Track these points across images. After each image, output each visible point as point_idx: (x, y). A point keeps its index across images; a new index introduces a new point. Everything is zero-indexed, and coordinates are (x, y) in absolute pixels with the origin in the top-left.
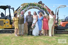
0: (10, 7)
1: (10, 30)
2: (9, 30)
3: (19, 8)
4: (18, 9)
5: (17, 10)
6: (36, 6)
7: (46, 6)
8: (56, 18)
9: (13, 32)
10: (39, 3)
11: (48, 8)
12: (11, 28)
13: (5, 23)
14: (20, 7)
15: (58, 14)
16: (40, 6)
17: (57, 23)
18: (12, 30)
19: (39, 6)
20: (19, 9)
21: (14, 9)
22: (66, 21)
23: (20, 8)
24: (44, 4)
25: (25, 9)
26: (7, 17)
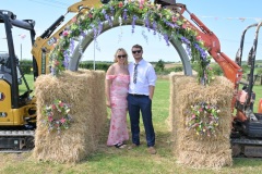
0: (13, 16)
1: (14, 133)
2: (8, 133)
3: (58, 23)
4: (53, 28)
5: (46, 35)
6: (140, 15)
9: (28, 144)
10: (158, 1)
11: (204, 28)
12: (16, 123)
14: (62, 19)
16: (164, 17)
18: (20, 133)
20: (58, 28)
21: (32, 26)
23: (63, 24)
24: (184, 7)
25: (86, 32)
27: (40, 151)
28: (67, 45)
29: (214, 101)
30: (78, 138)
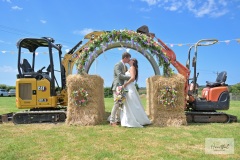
1: (53, 111)
2: (48, 112)
3: (78, 45)
4: (75, 48)
5: (71, 52)
6: (129, 39)
7: (159, 41)
8: (192, 76)
10: (139, 31)
11: (166, 47)
12: (53, 105)
13: (35, 93)
14: (81, 42)
15: (194, 65)
16: (143, 39)
17: (195, 91)
18: (56, 111)
19: (139, 40)
20: (78, 49)
21: (60, 47)
22: (219, 85)
23: (81, 46)
24: (154, 35)
25: (97, 49)
26: (40, 71)
27: (70, 119)
28: (86, 56)
29: (174, 86)
30: (94, 111)
